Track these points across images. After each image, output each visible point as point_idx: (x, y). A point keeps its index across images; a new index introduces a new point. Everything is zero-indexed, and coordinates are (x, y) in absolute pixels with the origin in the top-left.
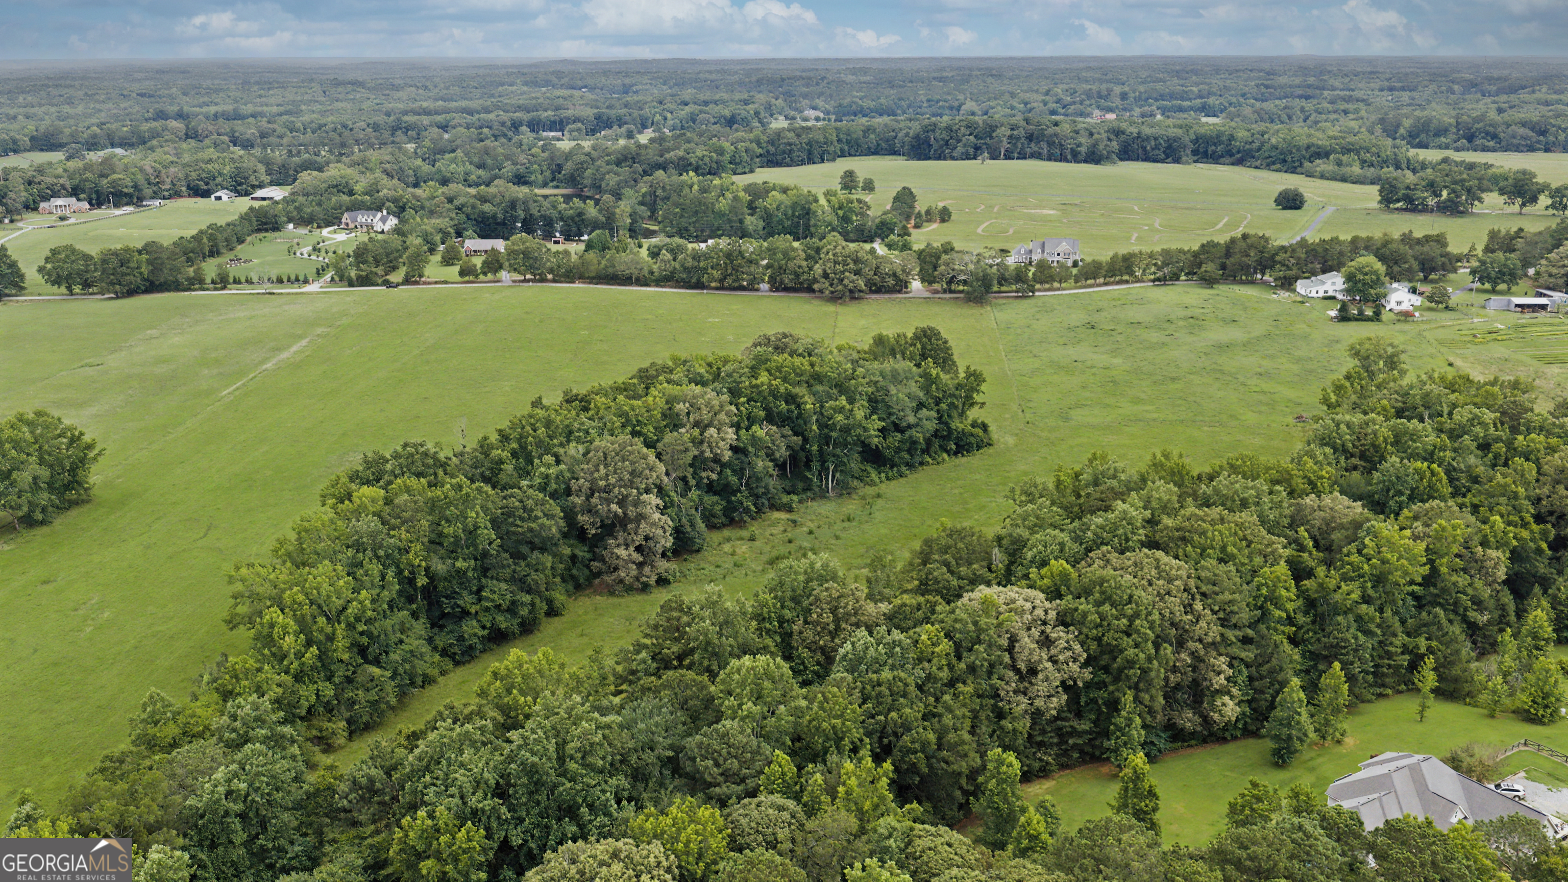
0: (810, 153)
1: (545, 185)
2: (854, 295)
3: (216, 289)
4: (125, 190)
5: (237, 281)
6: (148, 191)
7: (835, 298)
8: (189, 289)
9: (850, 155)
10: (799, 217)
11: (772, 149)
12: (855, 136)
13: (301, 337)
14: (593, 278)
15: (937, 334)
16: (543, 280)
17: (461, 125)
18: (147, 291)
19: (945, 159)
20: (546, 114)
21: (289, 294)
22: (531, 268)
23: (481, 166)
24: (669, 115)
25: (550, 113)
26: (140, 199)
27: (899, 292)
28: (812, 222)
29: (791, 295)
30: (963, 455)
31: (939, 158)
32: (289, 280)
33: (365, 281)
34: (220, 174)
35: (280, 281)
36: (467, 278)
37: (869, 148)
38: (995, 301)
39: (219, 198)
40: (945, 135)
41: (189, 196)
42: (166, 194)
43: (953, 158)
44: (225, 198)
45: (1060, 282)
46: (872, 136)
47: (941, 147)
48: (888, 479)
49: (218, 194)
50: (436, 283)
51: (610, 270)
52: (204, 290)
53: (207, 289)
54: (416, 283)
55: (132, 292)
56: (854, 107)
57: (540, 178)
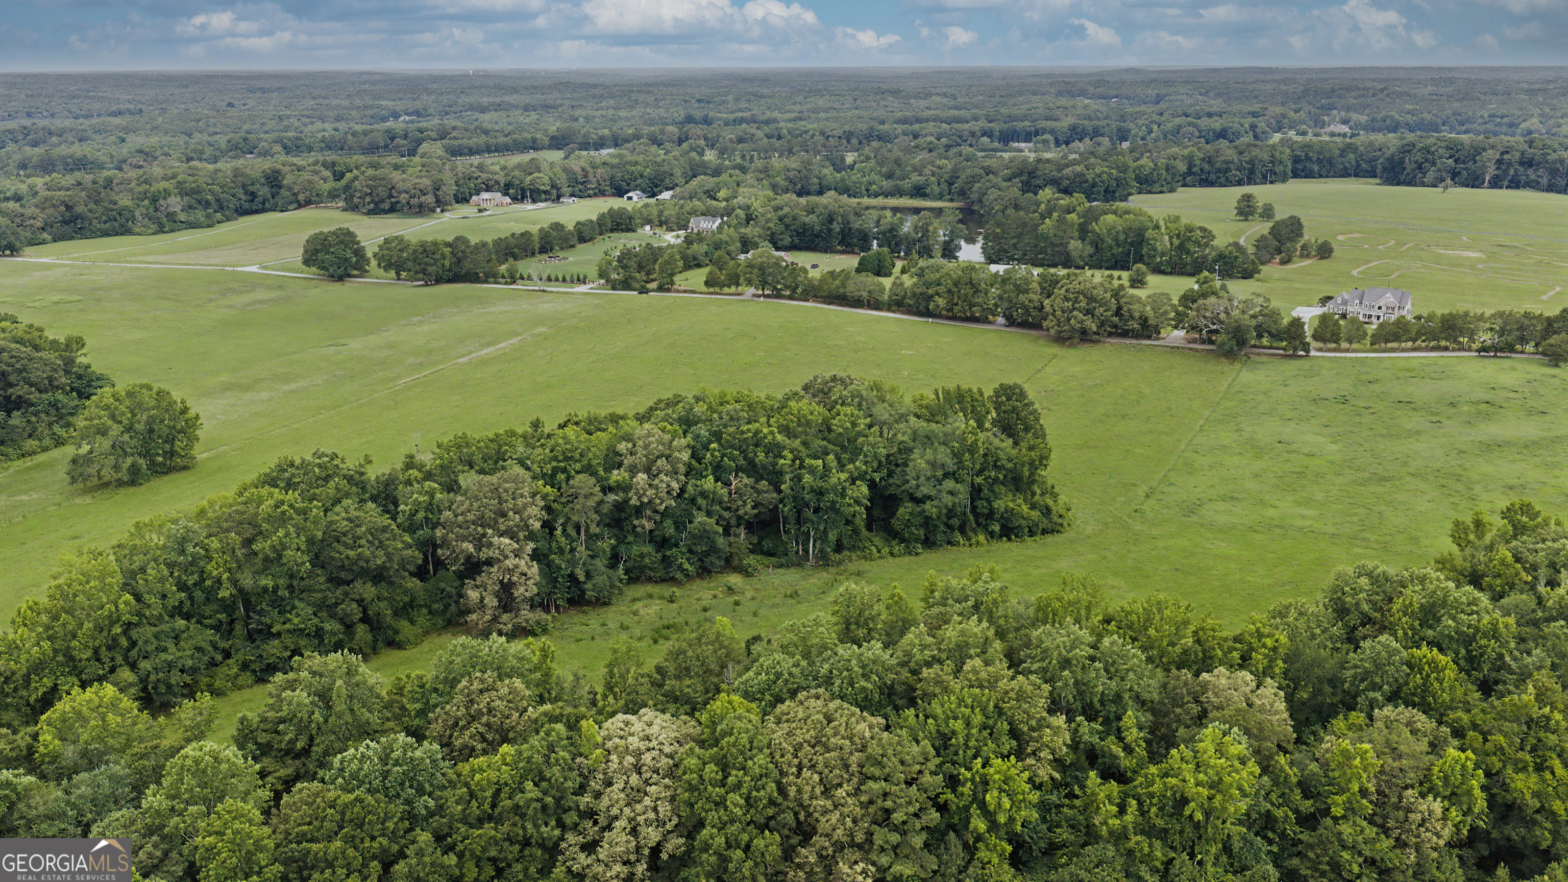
0: (1252, 172)
1: (940, 197)
2: (1085, 337)
3: (506, 283)
4: (542, 188)
5: (522, 278)
6: (566, 190)
7: (1061, 339)
8: (486, 282)
9: (1321, 176)
10: (1131, 244)
11: (1206, 167)
12: (1327, 155)
13: (517, 334)
14: (822, 297)
15: (1022, 395)
16: (779, 296)
17: (932, 135)
18: (449, 281)
19: (1415, 185)
20: (1023, 124)
21: (558, 293)
22: (764, 284)
23: (889, 176)
24: (1155, 127)
25: (1027, 123)
26: (559, 197)
27: (1149, 337)
28: (1145, 251)
29: (1026, 331)
30: (1010, 540)
31: (1409, 184)
32: (579, 280)
33: (626, 285)
34: (642, 176)
35: (549, 279)
36: (711, 290)
37: (1346, 168)
38: (1258, 358)
39: (630, 198)
40: (1418, 157)
41: (613, 195)
42: (591, 192)
43: (1424, 185)
44: (635, 198)
45: (1351, 342)
46: (1352, 156)
47: (1414, 170)
48: (892, 554)
49: (630, 194)
50: (685, 292)
51: (841, 291)
52: (496, 283)
53: (499, 283)
54: (668, 290)
55: (439, 281)
56: (1388, 122)
57: (937, 190)
